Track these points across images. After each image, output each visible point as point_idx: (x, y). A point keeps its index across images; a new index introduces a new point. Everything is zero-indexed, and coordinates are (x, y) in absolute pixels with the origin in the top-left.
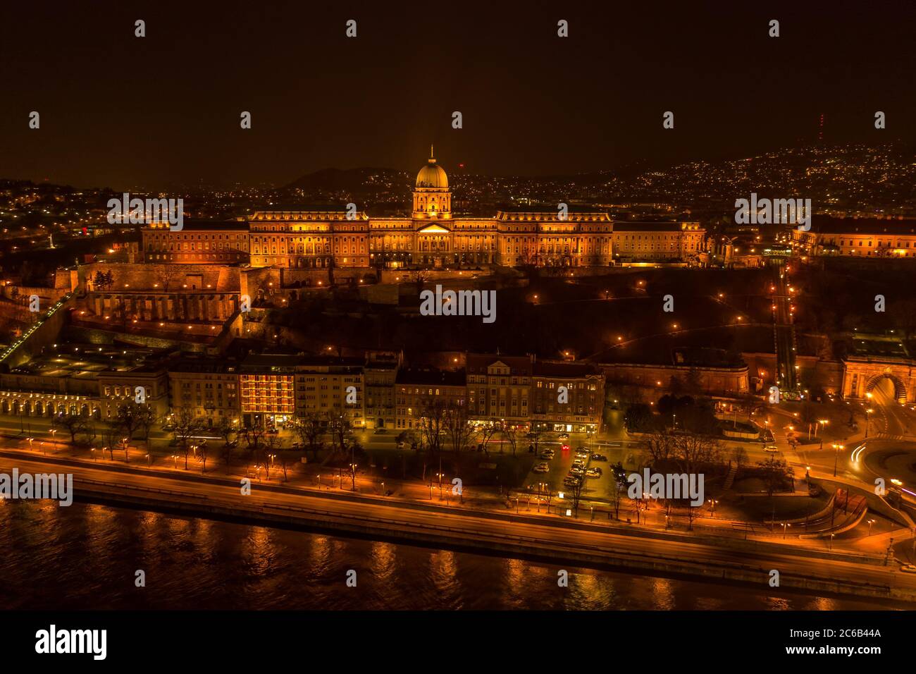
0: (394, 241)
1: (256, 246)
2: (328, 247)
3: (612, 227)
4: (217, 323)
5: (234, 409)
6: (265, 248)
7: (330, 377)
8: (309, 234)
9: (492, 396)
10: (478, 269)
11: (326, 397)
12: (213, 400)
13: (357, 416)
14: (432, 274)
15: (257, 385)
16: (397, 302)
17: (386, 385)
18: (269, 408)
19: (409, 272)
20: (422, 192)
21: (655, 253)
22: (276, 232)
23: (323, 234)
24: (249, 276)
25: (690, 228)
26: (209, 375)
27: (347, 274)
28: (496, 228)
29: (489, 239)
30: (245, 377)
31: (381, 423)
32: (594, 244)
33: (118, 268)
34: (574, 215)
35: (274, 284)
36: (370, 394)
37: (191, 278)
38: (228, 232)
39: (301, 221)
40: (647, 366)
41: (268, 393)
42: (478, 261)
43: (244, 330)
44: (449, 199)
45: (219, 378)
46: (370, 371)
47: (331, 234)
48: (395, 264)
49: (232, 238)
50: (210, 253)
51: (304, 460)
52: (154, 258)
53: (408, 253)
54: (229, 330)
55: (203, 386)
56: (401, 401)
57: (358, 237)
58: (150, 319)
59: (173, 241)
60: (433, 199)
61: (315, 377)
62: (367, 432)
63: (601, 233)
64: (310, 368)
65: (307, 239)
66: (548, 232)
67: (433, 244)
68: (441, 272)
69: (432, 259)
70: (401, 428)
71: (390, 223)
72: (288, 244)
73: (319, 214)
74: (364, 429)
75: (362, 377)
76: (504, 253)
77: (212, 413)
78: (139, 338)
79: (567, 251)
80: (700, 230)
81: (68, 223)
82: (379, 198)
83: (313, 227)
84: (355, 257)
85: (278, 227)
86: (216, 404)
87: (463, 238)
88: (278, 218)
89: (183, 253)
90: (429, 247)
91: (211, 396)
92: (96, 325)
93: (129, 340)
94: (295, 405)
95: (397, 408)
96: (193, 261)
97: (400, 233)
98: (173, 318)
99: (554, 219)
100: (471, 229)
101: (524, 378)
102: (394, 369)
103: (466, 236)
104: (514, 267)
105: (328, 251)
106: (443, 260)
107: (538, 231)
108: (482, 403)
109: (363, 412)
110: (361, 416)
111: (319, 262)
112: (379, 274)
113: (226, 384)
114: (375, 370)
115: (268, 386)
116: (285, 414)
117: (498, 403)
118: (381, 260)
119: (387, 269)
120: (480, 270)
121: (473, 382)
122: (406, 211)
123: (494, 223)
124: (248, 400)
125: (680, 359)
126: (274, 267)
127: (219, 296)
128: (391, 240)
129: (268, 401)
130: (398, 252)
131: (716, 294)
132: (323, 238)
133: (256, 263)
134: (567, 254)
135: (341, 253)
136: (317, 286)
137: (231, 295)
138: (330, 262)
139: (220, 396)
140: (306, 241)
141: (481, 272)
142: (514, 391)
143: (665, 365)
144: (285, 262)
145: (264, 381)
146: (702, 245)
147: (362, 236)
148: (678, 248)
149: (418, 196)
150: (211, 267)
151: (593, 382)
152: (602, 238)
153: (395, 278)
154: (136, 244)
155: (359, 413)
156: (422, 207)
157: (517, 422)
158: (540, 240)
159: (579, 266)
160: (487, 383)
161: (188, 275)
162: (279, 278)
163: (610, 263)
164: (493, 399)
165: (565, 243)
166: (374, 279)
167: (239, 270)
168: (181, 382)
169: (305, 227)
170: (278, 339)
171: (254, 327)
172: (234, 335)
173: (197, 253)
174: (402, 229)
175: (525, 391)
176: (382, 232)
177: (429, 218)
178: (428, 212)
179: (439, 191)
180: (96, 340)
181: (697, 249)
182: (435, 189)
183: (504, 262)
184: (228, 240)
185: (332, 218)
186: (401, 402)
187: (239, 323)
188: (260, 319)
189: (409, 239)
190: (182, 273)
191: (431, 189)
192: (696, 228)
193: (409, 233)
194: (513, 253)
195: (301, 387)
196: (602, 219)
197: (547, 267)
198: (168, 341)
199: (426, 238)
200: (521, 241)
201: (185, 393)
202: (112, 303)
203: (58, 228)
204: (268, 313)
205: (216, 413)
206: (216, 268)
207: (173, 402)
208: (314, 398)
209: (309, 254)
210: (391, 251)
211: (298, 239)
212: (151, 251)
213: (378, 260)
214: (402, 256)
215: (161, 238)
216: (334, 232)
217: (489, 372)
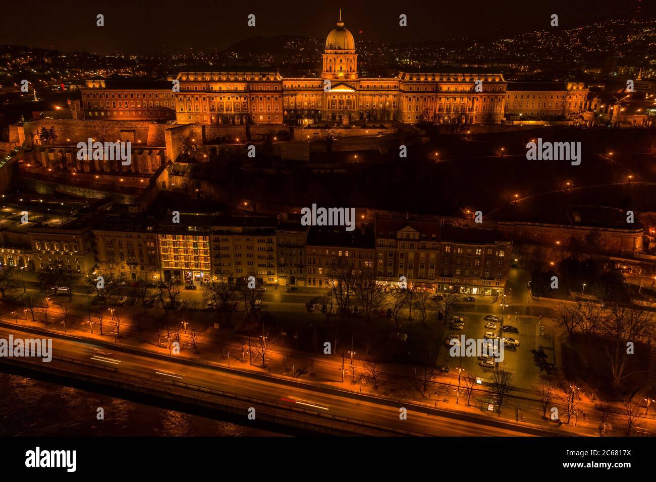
0: (305, 100)
1: (181, 104)
2: (245, 106)
3: (505, 87)
4: (145, 176)
5: (154, 265)
6: (189, 106)
7: (244, 238)
8: (228, 94)
9: (400, 259)
10: (382, 127)
11: (240, 255)
12: (135, 256)
13: (269, 274)
14: (340, 132)
15: (174, 244)
16: (308, 159)
17: (297, 246)
18: (187, 265)
19: (319, 130)
20: (330, 54)
21: (542, 111)
22: (199, 91)
23: (241, 94)
24: (173, 134)
25: (575, 88)
26: (129, 233)
27: (262, 131)
28: (397, 87)
29: (391, 98)
30: (163, 236)
31: (292, 281)
32: (488, 103)
33: (61, 124)
34: (471, 75)
35: (197, 140)
36: (282, 253)
37: (125, 133)
38: (157, 91)
39: (220, 81)
40: (546, 225)
41: (186, 251)
42: (381, 117)
43: (170, 183)
44: (356, 60)
45: (139, 237)
46: (282, 232)
47: (248, 94)
48: (306, 121)
49: (161, 97)
50: (142, 110)
51: (216, 326)
52: (93, 114)
53: (318, 111)
54: (155, 184)
55: (124, 243)
56: (312, 260)
57: (273, 96)
58: (89, 171)
59: (109, 100)
60: (341, 61)
61: (230, 238)
62: (279, 289)
63: (496, 92)
64: (224, 228)
65: (226, 98)
66: (446, 92)
67: (341, 102)
68: (349, 130)
69: (340, 117)
70: (312, 286)
71: (303, 82)
72: (210, 102)
73: (237, 74)
74: (277, 285)
75: (274, 239)
76: (405, 111)
77: (134, 268)
78: (78, 189)
79: (463, 110)
80: (584, 90)
81: (51, 80)
82: (295, 60)
83: (232, 87)
84: (270, 115)
85: (200, 87)
86: (137, 259)
87: (368, 97)
88: (200, 79)
89: (118, 111)
90: (337, 105)
91: (133, 253)
92: (41, 177)
93: (69, 191)
94: (211, 263)
95: (308, 267)
96: (128, 117)
97: (311, 92)
98: (108, 170)
99: (452, 80)
100: (375, 89)
101: (432, 242)
102: (305, 231)
103: (371, 95)
104: (416, 125)
105: (245, 109)
106: (350, 117)
107: (437, 91)
108: (390, 265)
109: (276, 270)
110: (274, 274)
111: (238, 119)
112: (292, 131)
113: (145, 242)
114: (287, 231)
115: (185, 245)
116: (203, 271)
117: (406, 266)
118: (293, 117)
119: (300, 126)
120: (384, 128)
121: (382, 246)
122: (315, 70)
123: (396, 83)
124: (166, 257)
125: (577, 219)
126: (196, 124)
127: (148, 151)
128: (302, 98)
129: (186, 258)
130: (309, 110)
131: (605, 152)
132: (240, 97)
133: (182, 119)
134: (462, 112)
135: (258, 111)
136: (234, 142)
137: (158, 151)
138: (248, 119)
139: (141, 253)
140: (225, 100)
141: (385, 130)
142: (423, 255)
143: (563, 224)
144: (207, 119)
145: (181, 240)
146: (586, 104)
147: (276, 95)
148: (562, 106)
149: (327, 58)
150: (142, 123)
151: (502, 248)
152: (496, 97)
153: (306, 136)
154: (78, 102)
155: (272, 271)
156: (330, 68)
157: (424, 284)
158: (438, 99)
159: (474, 123)
160: (396, 247)
161: (122, 131)
162: (201, 134)
163: (502, 121)
164: (401, 262)
165: (462, 102)
166: (286, 136)
167: (166, 127)
168: (104, 239)
169: (224, 87)
170: (199, 193)
171: (179, 181)
172: (161, 188)
173: (130, 111)
174: (312, 89)
175: (433, 256)
176: (295, 91)
177: (338, 78)
178: (336, 73)
179: (347, 53)
180: (42, 190)
181: (581, 107)
182: (343, 51)
183: (405, 120)
184: (157, 98)
185: (249, 79)
186: (312, 262)
187: (165, 176)
188: (184, 173)
189: (319, 98)
190: (117, 129)
191: (340, 51)
192: (581, 88)
193: (319, 92)
194: (413, 111)
195: (216, 247)
196: (497, 80)
197: (446, 125)
198: (103, 192)
199: (334, 97)
200: (421, 100)
201: (109, 249)
202: (56, 156)
203: (43, 84)
204: (191, 167)
205: (138, 268)
206: (146, 124)
207: (99, 257)
208: (228, 256)
209: (228, 112)
210: (303, 109)
211: (218, 98)
212: (90, 108)
213: (291, 117)
214: (313, 113)
215: (98, 97)
216: (251, 91)
217: (399, 237)
